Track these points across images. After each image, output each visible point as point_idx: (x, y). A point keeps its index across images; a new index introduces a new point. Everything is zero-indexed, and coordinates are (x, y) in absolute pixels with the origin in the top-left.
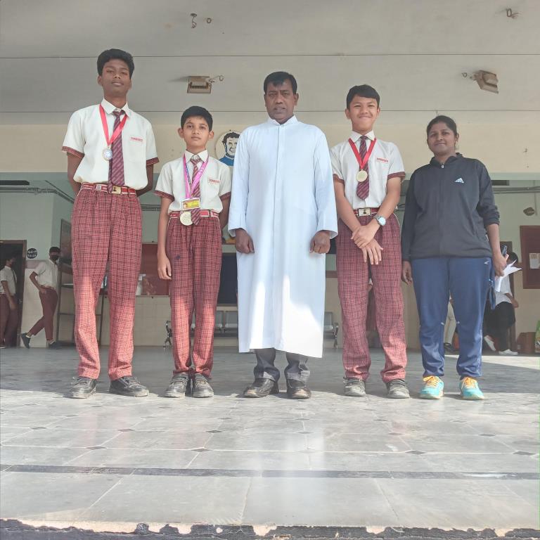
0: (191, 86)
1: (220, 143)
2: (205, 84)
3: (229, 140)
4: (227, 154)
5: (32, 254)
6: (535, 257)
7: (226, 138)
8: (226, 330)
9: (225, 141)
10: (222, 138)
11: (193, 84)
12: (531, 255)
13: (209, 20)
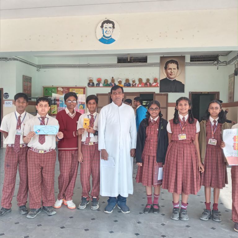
7: (103, 24)
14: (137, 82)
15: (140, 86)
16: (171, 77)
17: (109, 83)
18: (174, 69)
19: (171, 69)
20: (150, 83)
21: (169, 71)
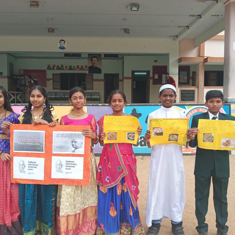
0: (49, 31)
1: (59, 43)
2: (52, 30)
3: (61, 42)
4: (61, 46)
5: (1, 74)
6: (156, 75)
7: (60, 41)
8: (65, 98)
9: (60, 42)
10: (59, 41)
11: (49, 30)
12: (155, 74)
13: (52, 19)
14: (76, 67)
15: (77, 69)
16: (94, 65)
17: (59, 68)
18: (96, 61)
19: (94, 61)
20: (83, 68)
21: (93, 62)
